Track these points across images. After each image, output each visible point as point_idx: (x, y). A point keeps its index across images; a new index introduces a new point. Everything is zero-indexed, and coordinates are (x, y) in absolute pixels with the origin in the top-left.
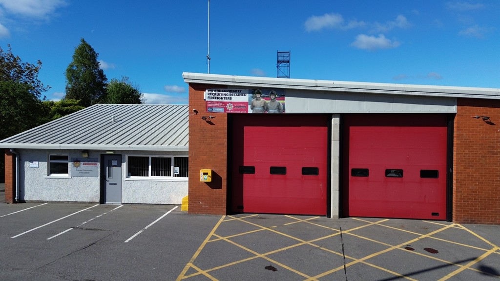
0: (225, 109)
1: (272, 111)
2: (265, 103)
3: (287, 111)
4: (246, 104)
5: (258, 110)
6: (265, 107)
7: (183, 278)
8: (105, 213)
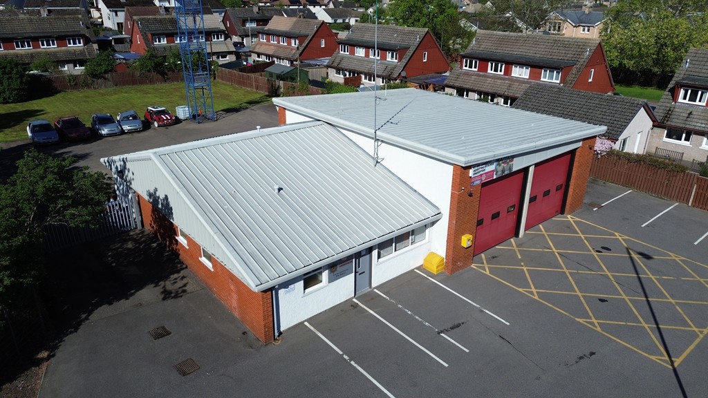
0: (481, 180)
1: (506, 172)
2: (504, 167)
3: (514, 169)
5: (499, 174)
6: (503, 171)
7: (599, 329)
8: (400, 306)
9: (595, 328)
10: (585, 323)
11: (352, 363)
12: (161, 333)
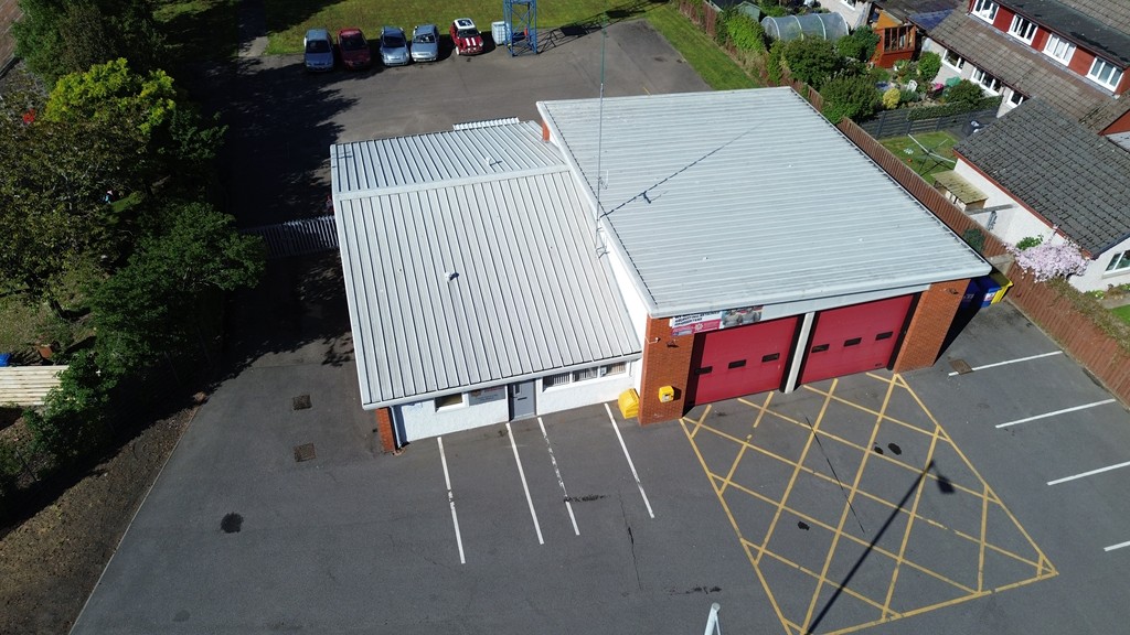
0: (694, 330)
3: (765, 318)
4: (719, 321)
5: (731, 323)
6: (740, 320)
7: (755, 563)
8: (550, 450)
9: (752, 560)
10: (747, 549)
11: (452, 504)
12: (303, 404)
